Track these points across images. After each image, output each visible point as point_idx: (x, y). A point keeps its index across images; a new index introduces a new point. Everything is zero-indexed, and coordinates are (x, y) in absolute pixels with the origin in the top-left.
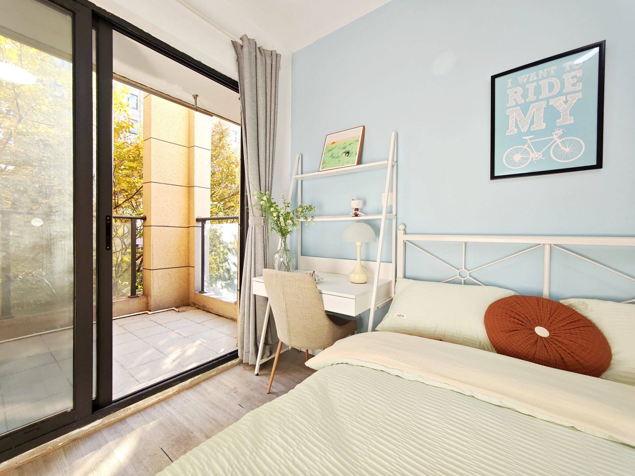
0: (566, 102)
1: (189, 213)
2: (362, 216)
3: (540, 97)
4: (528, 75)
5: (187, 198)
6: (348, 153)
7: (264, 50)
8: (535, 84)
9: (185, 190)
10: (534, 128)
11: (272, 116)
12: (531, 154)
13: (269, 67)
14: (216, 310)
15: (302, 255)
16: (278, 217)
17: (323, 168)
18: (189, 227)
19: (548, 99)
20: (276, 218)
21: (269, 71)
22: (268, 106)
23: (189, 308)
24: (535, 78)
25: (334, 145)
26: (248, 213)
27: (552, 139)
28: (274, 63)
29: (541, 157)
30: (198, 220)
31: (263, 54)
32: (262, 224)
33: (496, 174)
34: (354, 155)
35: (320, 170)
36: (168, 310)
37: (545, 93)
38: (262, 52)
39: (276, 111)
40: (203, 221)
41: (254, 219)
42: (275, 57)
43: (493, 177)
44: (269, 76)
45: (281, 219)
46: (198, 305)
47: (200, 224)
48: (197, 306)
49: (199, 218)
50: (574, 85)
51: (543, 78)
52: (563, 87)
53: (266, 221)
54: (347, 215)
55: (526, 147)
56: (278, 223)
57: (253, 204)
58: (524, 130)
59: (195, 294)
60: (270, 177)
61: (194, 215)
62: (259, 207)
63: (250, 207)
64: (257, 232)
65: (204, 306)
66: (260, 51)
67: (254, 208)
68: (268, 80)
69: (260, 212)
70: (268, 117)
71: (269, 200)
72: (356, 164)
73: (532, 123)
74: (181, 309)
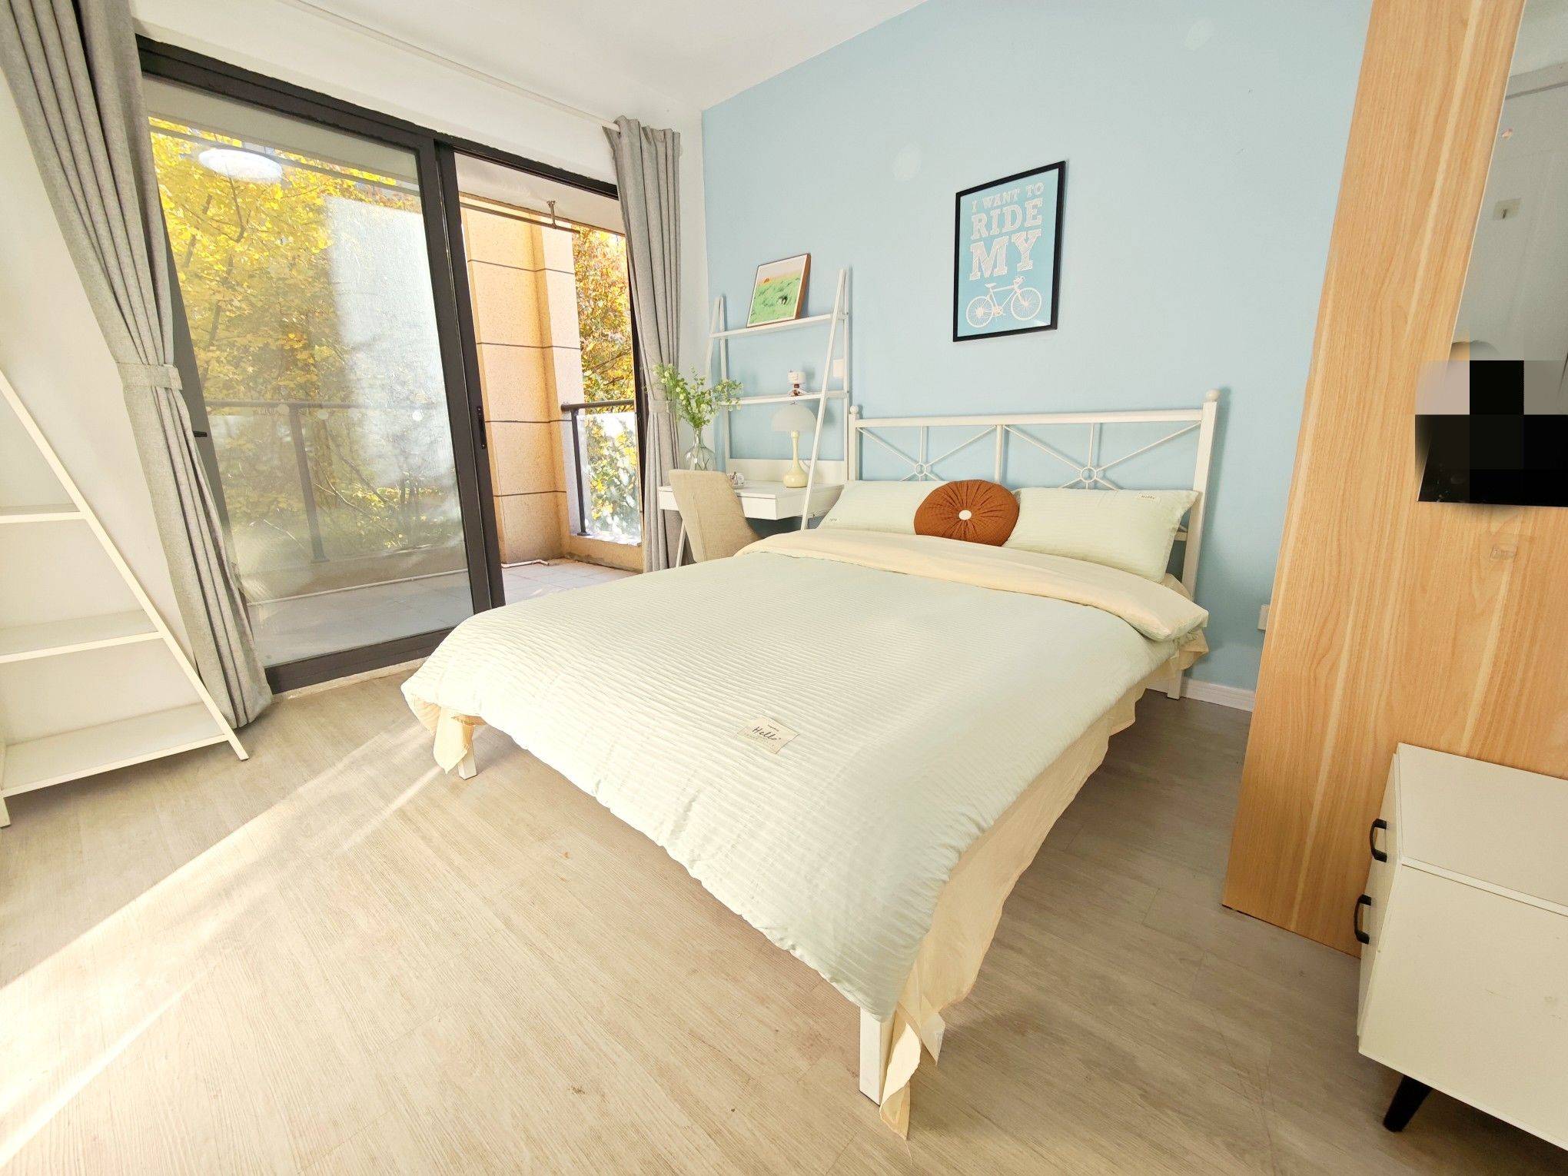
0: (1026, 240)
1: (548, 397)
2: (804, 395)
3: (1004, 231)
4: (993, 197)
5: (541, 369)
6: (786, 298)
7: (652, 130)
8: (998, 211)
9: (536, 353)
10: (997, 272)
11: (673, 242)
12: (993, 307)
13: (662, 161)
14: (607, 560)
15: (731, 457)
16: (688, 400)
17: (753, 322)
18: (549, 422)
19: (1010, 234)
20: (684, 403)
21: (662, 167)
22: (665, 227)
23: (563, 561)
24: (999, 203)
25: (767, 285)
26: (646, 396)
27: (1013, 289)
28: (670, 152)
29: (1001, 313)
30: (565, 409)
31: (651, 139)
32: (668, 411)
33: (960, 334)
34: (792, 301)
35: (748, 325)
36: (531, 564)
37: (1008, 227)
38: (650, 134)
39: (678, 232)
40: (574, 409)
41: (655, 405)
42: (671, 138)
43: (956, 338)
44: (663, 176)
45: (693, 404)
46: (579, 556)
47: (569, 416)
48: (576, 558)
49: (566, 404)
50: (1035, 217)
51: (1007, 204)
52: (1024, 219)
53: (672, 406)
54: (783, 393)
55: (988, 298)
56: (689, 408)
57: (652, 382)
58: (987, 275)
59: (571, 537)
60: (675, 340)
61: (556, 400)
62: (661, 387)
63: (648, 387)
64: (661, 423)
65: (588, 556)
66: (646, 135)
67: (655, 388)
68: (663, 183)
69: (663, 393)
70: (665, 244)
71: (674, 376)
72: (794, 317)
73: (995, 266)
74: (551, 562)
